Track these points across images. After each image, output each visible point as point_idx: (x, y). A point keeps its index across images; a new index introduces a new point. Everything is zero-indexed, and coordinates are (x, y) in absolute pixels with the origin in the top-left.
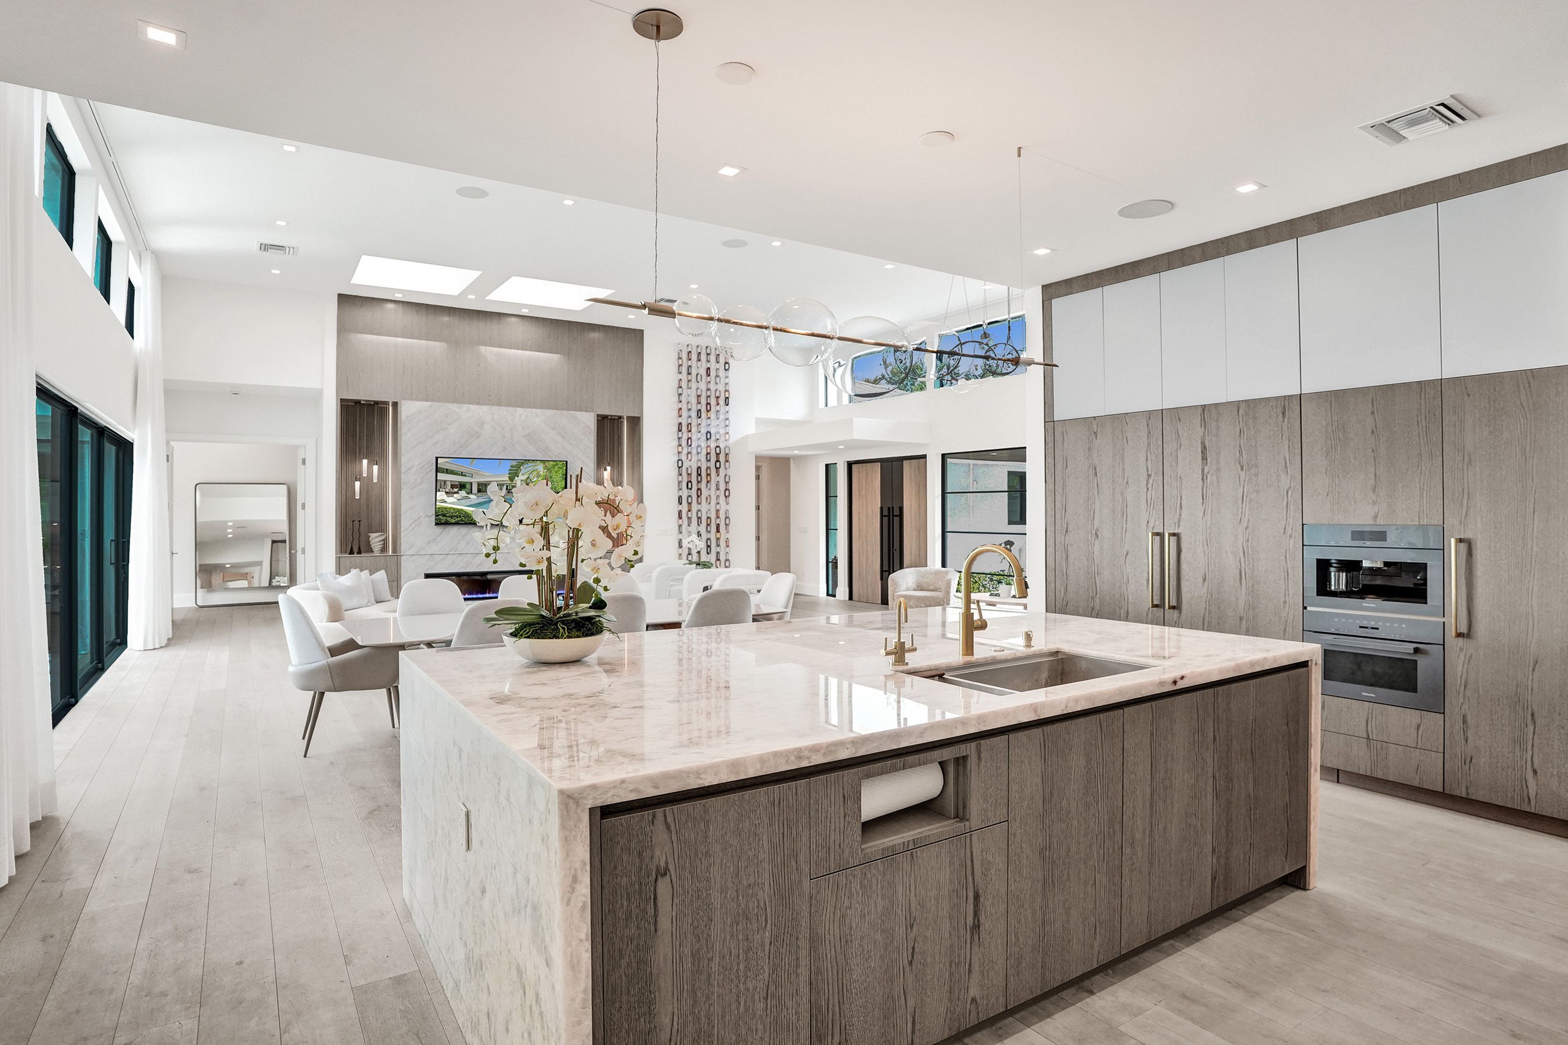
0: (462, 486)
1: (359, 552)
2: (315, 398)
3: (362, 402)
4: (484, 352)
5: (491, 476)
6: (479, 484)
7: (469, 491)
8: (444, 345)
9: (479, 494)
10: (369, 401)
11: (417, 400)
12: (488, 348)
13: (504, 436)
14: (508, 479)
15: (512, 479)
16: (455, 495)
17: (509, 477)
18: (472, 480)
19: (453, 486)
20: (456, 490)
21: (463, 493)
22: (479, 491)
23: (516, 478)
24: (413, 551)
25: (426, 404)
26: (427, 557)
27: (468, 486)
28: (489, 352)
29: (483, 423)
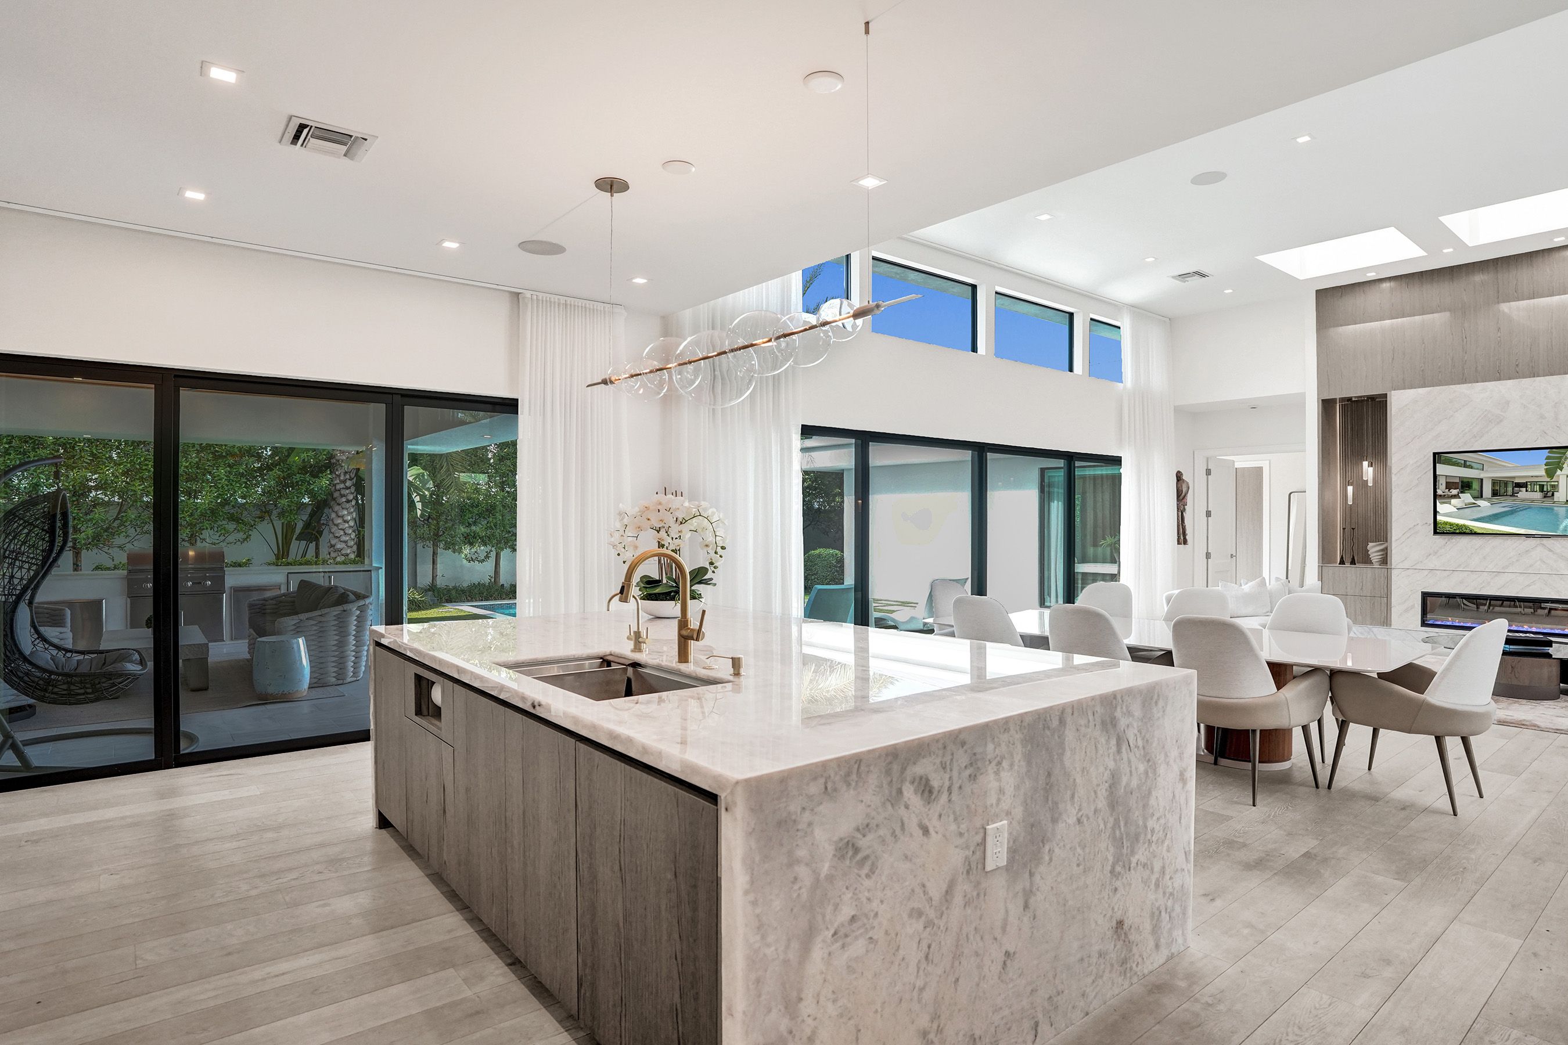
0: (1465, 485)
1: (1353, 562)
2: (1297, 403)
3: (1353, 399)
4: (1506, 310)
5: (1515, 468)
6: (1495, 482)
7: (1476, 493)
8: (1448, 314)
9: (1495, 500)
10: (1361, 397)
11: (1411, 387)
12: (1513, 304)
13: (1542, 417)
14: (1543, 473)
15: (1550, 473)
16: (1453, 501)
17: (1546, 470)
18: (1482, 475)
19: (1449, 486)
20: (1454, 492)
21: (1467, 497)
22: (1495, 493)
23: (1559, 472)
24: (1406, 565)
25: (1421, 391)
26: (1426, 572)
27: (1476, 485)
28: (1515, 309)
29: (1508, 403)
